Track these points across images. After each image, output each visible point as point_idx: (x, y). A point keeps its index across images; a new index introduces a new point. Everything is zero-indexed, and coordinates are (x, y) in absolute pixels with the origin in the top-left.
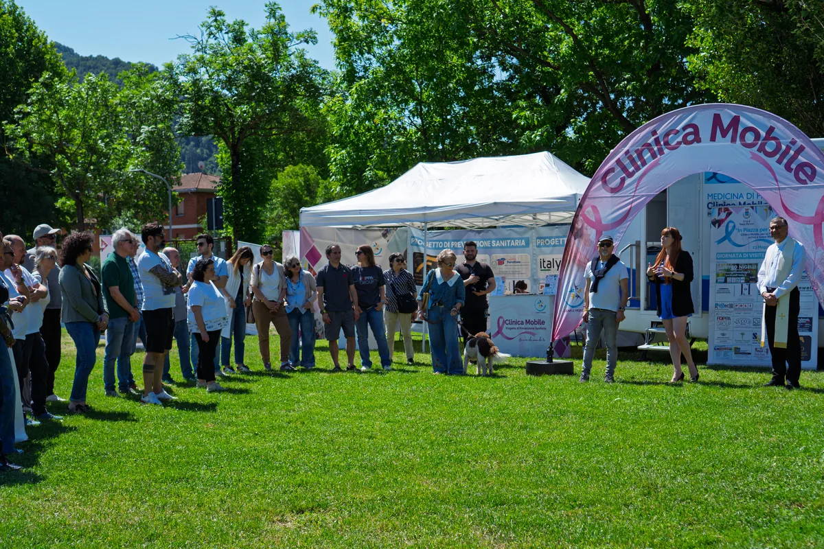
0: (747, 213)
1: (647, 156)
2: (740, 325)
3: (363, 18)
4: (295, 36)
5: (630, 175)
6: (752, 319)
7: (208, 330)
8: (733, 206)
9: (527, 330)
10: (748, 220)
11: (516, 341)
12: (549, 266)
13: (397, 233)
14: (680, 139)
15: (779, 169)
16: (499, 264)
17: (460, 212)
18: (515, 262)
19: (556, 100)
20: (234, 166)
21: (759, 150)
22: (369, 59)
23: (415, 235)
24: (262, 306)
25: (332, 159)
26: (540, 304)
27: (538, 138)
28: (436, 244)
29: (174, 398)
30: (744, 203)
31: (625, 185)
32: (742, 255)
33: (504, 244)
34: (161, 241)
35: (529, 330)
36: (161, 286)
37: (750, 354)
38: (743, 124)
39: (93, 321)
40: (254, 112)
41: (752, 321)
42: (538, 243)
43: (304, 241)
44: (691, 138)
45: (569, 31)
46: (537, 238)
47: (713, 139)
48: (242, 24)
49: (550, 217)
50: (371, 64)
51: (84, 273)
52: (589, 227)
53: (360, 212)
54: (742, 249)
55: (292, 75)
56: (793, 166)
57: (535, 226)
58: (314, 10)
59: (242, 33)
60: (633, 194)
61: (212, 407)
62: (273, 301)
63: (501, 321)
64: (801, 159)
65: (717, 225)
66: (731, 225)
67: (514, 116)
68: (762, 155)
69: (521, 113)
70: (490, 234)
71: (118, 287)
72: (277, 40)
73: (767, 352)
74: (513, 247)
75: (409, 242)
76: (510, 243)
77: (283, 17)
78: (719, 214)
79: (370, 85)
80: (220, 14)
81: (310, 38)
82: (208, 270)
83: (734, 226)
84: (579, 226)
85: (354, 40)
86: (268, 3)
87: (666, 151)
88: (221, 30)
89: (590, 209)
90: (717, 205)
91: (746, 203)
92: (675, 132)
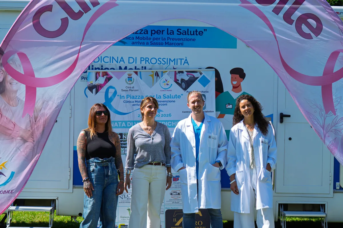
0: (130, 78)
2: (126, 199)
5: (76, 16)
8: (112, 70)
10: (132, 86)
30: (126, 68)
31: (69, 27)
32: (126, 124)
54: (126, 117)
60: (80, 41)
65: (94, 90)
66: (111, 91)
78: (97, 79)
83: (115, 92)
90: (93, 69)
91: (128, 68)
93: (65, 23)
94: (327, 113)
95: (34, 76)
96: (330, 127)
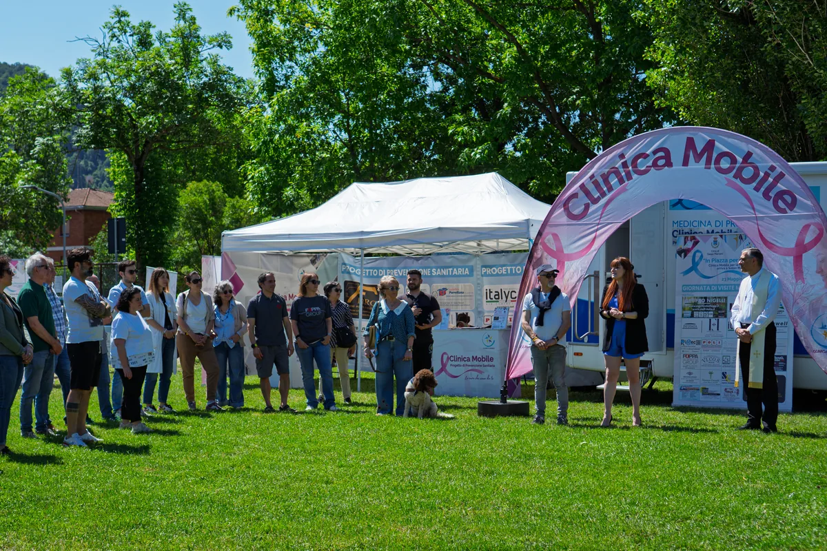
0: (715, 242)
1: (614, 181)
2: (707, 363)
3: (285, 22)
4: (207, 39)
5: (595, 201)
6: (721, 356)
7: (132, 366)
8: (701, 234)
9: (473, 368)
10: (717, 249)
11: (461, 380)
12: (497, 297)
13: (326, 259)
14: (650, 163)
15: (758, 196)
16: (440, 295)
17: (401, 237)
18: (458, 292)
19: (498, 115)
20: (138, 183)
21: (735, 177)
22: (290, 67)
23: (346, 262)
24: (188, 339)
25: (250, 177)
26: (489, 339)
27: (478, 156)
28: (369, 272)
29: (98, 439)
30: (713, 232)
31: (590, 211)
32: (711, 288)
33: (445, 272)
34: (88, 267)
35: (477, 368)
36: (87, 318)
37: (719, 394)
38: (718, 148)
39: (18, 354)
40: (161, 123)
41: (721, 359)
42: (483, 272)
43: (225, 267)
44: (661, 162)
45: (511, 40)
46: (483, 266)
47: (685, 163)
48: (149, 25)
49: (498, 244)
50: (294, 72)
51: (5, 301)
52: (550, 257)
53: (289, 236)
54: (711, 281)
55: (204, 83)
56: (772, 194)
57: (480, 253)
58: (231, 12)
59: (149, 36)
60: (597, 222)
61: (145, 450)
62: (199, 334)
63: (445, 357)
64: (781, 186)
65: (683, 254)
66: (698, 255)
67: (450, 131)
68: (738, 182)
69: (459, 129)
70: (430, 262)
71: (37, 317)
72: (188, 43)
73: (738, 393)
74: (455, 276)
75: (339, 269)
76: (452, 271)
77: (193, 19)
78: (685, 243)
79: (293, 96)
80: (124, 14)
81: (224, 42)
82: (134, 300)
83: (702, 256)
84: (538, 254)
85: (275, 45)
86: (177, 4)
87: (635, 176)
88: (125, 32)
89: (550, 237)
90: (683, 233)
91: (715, 231)
92: (645, 156)
93: (587, 207)
94: (797, 281)
95: (563, 252)
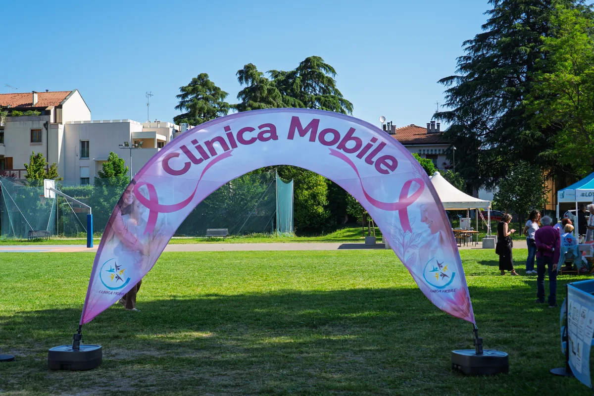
5: (197, 162)
14: (255, 136)
15: (361, 163)
21: (339, 147)
31: (190, 169)
38: (323, 126)
47: (291, 136)
56: (374, 159)
68: (342, 151)
87: (240, 145)
89: (145, 187)
92: (251, 129)
93: (188, 166)
95: (158, 203)
96: (409, 243)
